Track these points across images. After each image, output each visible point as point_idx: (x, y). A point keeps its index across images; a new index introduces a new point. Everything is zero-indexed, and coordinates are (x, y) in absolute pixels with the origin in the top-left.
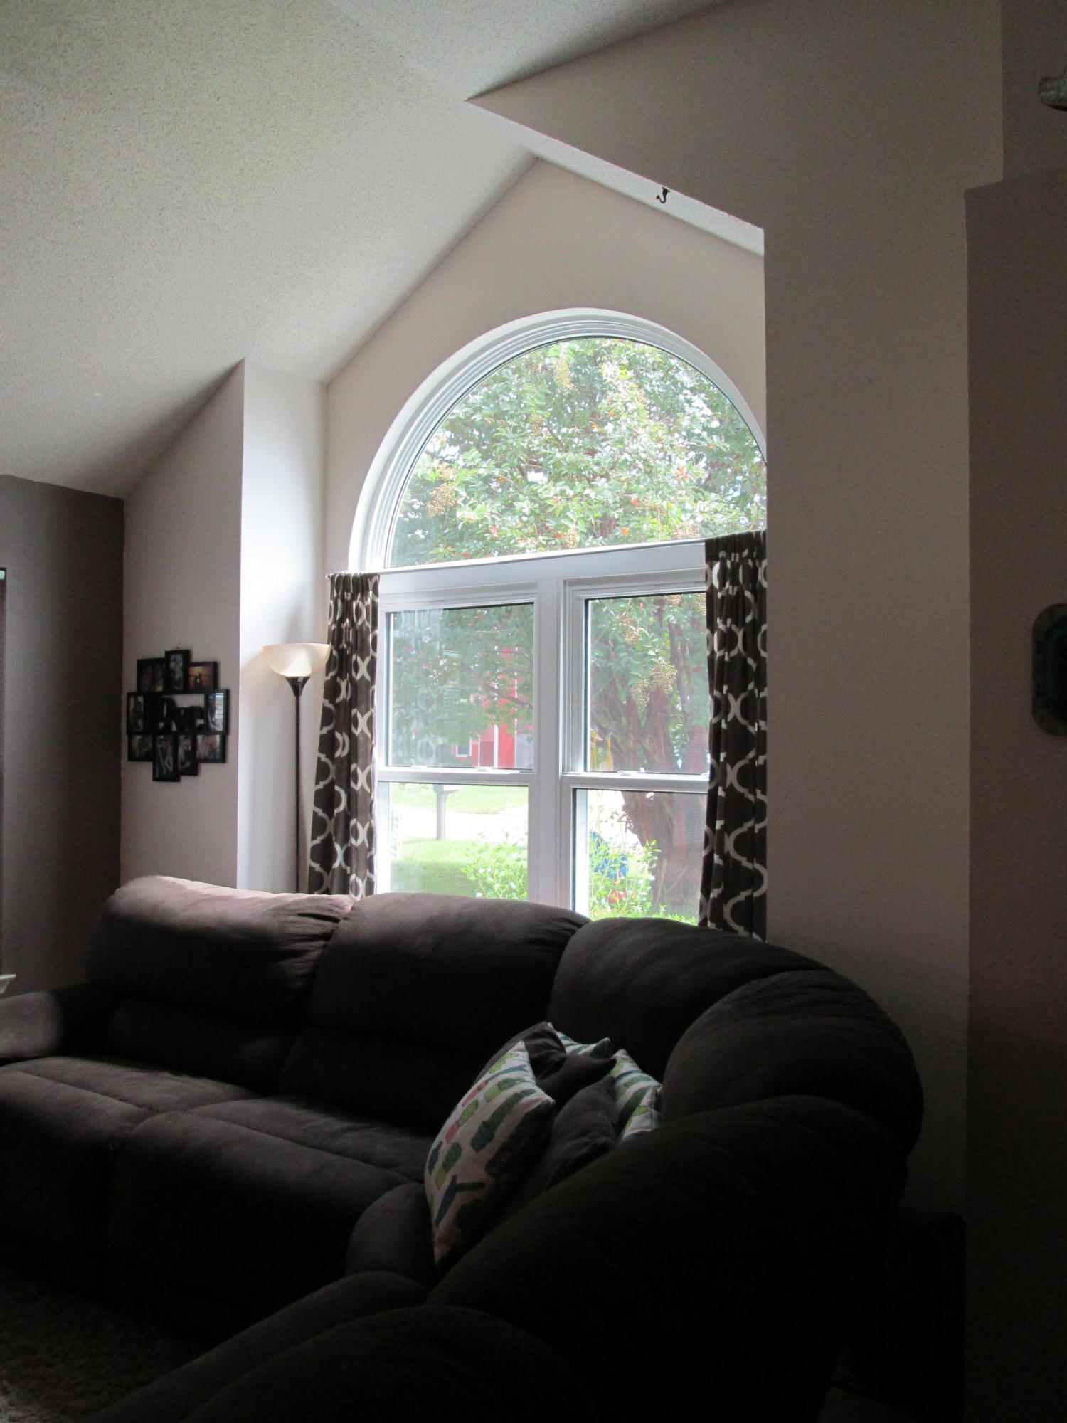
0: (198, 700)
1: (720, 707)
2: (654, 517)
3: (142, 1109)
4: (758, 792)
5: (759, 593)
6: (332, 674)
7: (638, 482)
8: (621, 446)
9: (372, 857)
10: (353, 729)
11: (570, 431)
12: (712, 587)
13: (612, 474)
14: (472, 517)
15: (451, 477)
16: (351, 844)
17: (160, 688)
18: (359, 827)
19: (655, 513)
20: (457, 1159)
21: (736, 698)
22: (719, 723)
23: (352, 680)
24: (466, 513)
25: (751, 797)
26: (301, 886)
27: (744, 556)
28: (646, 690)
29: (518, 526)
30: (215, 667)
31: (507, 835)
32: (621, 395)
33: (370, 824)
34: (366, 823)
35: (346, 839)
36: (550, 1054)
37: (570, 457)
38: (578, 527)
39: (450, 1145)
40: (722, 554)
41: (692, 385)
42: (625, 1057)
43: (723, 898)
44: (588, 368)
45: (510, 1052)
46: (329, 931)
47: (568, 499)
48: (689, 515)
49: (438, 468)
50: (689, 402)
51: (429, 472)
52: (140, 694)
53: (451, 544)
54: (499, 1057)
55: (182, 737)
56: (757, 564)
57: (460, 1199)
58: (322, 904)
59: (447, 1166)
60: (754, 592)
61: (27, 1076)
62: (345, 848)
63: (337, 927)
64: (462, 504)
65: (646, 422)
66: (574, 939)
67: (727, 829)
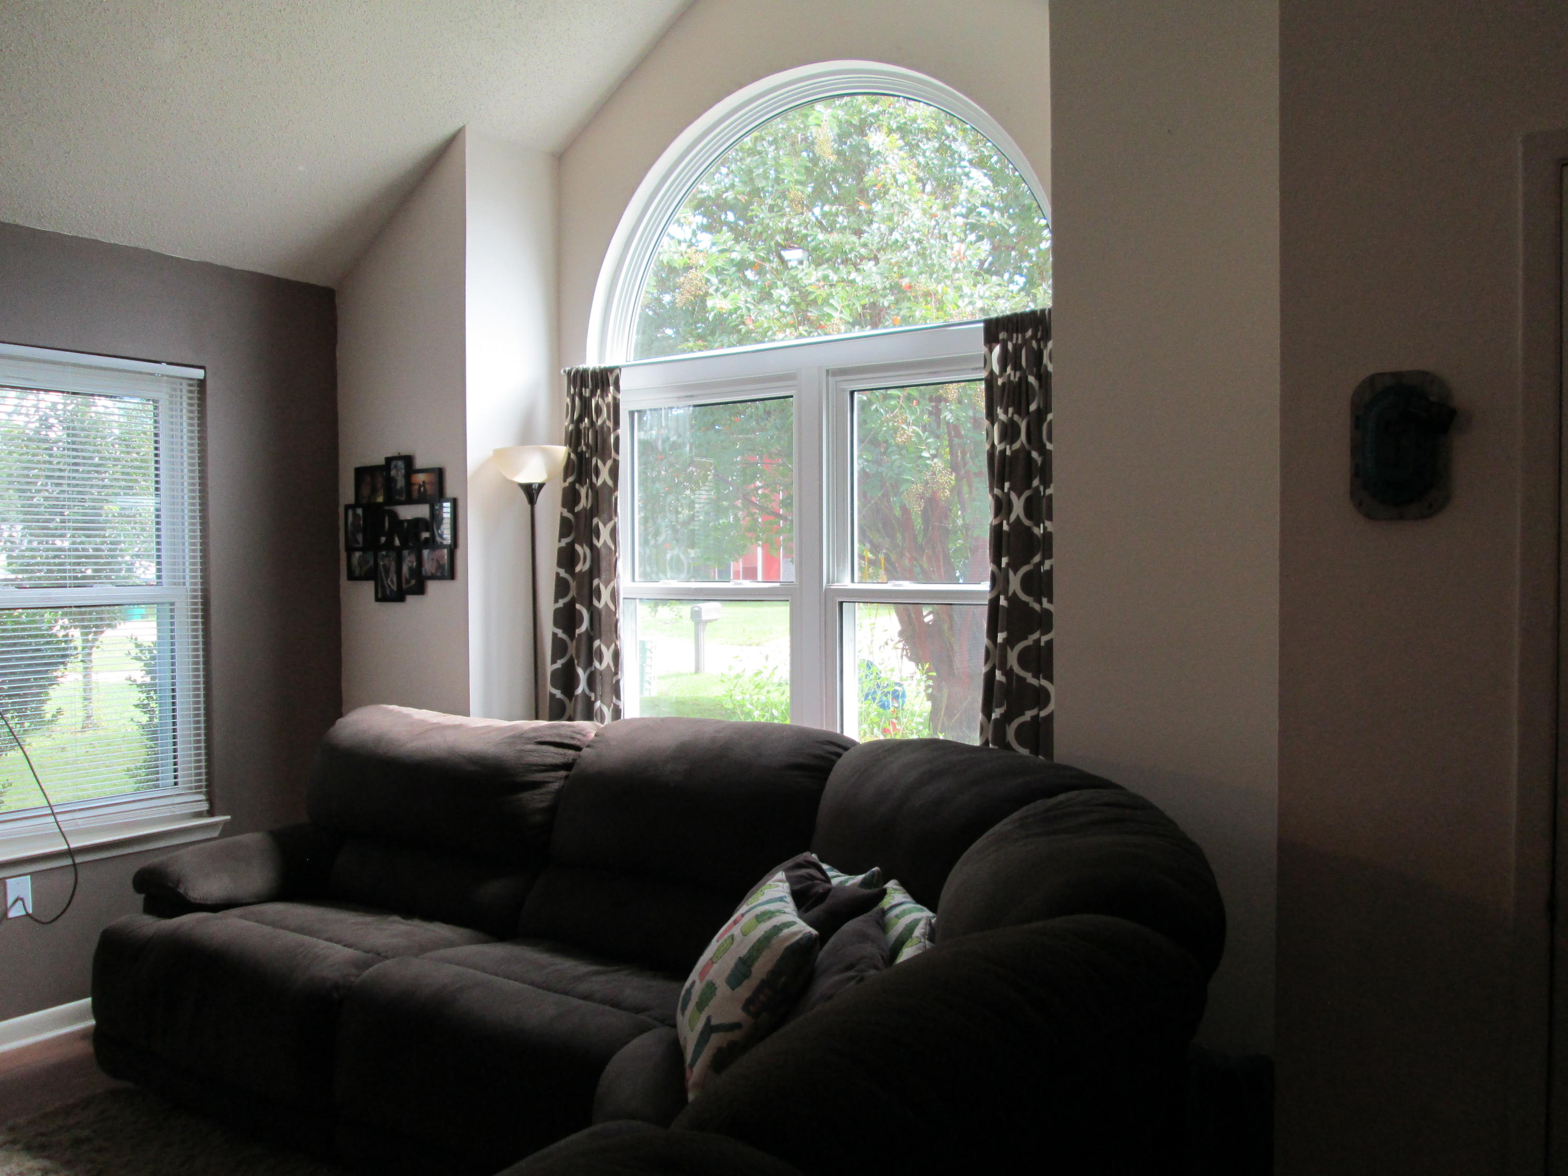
0: (422, 511)
1: (1002, 507)
2: (927, 303)
3: (370, 955)
4: (1045, 600)
5: (1044, 378)
6: (570, 479)
7: (910, 265)
8: (891, 224)
9: (618, 682)
10: (595, 541)
11: (834, 209)
12: (992, 372)
13: (882, 256)
14: (724, 306)
15: (701, 262)
16: (595, 668)
17: (380, 499)
18: (604, 648)
19: (929, 299)
20: (712, 998)
21: (1019, 496)
22: (1001, 524)
23: (592, 485)
24: (717, 301)
25: (1036, 607)
26: (540, 714)
27: (1027, 337)
28: (921, 496)
29: (776, 316)
30: (439, 473)
31: (767, 658)
32: (890, 166)
33: (616, 646)
34: (611, 645)
35: (590, 663)
36: (813, 886)
37: (835, 238)
38: (841, 316)
39: (704, 983)
40: (1002, 335)
41: (971, 157)
42: (895, 887)
43: (1007, 718)
44: (853, 139)
45: (769, 883)
46: (571, 761)
47: (831, 286)
48: (967, 300)
49: (686, 253)
50: (967, 175)
51: (676, 256)
52: (359, 507)
53: (700, 337)
54: (758, 889)
55: (406, 552)
56: (1042, 346)
57: (716, 1040)
58: (563, 731)
59: (701, 1006)
60: (1039, 377)
61: (247, 923)
62: (588, 672)
63: (580, 756)
64: (714, 293)
65: (918, 196)
66: (840, 761)
67: (1010, 642)
